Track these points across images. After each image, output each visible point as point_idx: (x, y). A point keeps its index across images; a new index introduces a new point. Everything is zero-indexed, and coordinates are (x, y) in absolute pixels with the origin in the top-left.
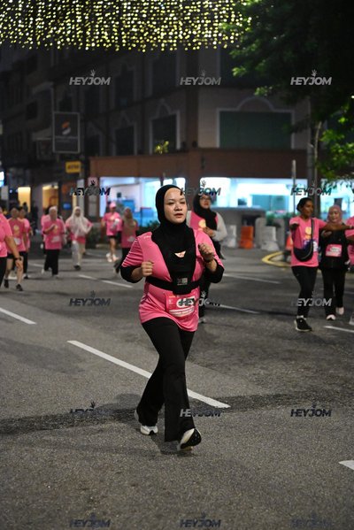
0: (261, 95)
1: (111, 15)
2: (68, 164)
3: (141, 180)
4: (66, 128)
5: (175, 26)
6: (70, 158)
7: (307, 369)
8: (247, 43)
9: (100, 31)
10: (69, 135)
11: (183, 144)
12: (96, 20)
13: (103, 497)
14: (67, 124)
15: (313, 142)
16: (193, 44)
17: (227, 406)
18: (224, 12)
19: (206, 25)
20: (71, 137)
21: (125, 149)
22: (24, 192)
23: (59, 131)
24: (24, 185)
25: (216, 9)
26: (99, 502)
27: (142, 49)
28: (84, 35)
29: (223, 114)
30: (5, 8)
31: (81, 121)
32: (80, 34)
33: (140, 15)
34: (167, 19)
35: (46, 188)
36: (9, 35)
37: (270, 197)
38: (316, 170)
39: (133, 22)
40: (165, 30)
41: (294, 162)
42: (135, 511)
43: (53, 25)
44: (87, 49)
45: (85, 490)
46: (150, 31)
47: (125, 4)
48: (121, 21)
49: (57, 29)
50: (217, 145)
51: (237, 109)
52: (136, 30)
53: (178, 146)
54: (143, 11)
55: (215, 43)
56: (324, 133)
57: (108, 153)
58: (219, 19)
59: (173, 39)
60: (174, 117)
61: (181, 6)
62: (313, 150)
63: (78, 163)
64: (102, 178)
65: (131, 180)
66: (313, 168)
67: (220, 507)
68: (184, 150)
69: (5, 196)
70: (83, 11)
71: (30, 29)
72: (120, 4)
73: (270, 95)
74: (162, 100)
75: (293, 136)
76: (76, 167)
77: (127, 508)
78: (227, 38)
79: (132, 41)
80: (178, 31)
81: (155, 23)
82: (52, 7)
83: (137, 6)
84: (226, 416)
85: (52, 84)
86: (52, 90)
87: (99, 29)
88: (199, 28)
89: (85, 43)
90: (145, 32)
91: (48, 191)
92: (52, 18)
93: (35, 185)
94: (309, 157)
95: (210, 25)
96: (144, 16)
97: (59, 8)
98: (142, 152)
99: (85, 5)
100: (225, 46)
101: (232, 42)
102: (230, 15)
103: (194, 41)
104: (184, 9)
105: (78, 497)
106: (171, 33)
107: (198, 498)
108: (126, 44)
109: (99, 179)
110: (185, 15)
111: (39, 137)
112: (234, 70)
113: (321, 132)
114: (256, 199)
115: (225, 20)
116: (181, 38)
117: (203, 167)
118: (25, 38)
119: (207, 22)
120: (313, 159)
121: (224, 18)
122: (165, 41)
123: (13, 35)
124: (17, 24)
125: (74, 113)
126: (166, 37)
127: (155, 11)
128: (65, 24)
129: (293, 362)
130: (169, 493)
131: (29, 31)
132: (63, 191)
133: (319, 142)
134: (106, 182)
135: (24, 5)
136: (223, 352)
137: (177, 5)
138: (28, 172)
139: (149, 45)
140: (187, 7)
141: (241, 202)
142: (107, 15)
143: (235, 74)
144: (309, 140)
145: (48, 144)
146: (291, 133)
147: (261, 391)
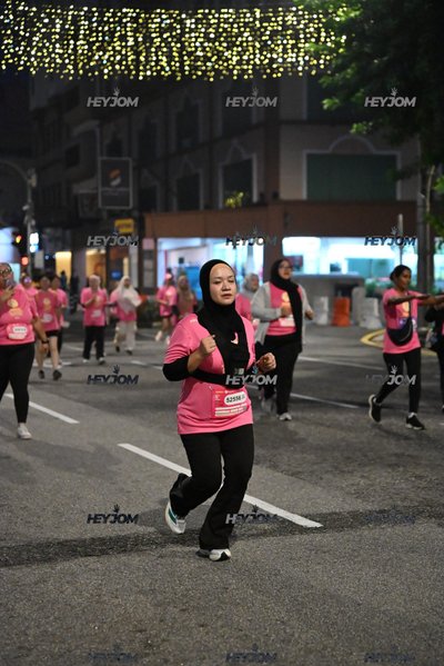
0: (359, 132)
1: (171, 36)
2: (118, 223)
3: (209, 241)
4: (115, 178)
5: (251, 48)
6: (120, 215)
7: (419, 477)
8: (341, 68)
9: (157, 56)
10: (119, 186)
11: (261, 195)
12: (152, 43)
13: (164, 640)
14: (116, 172)
15: (424, 192)
16: (273, 71)
17: (318, 525)
18: (312, 30)
19: (289, 46)
20: (122, 189)
21: (188, 203)
22: (63, 258)
23: (106, 182)
24: (63, 249)
25: (302, 26)
26: (158, 647)
27: (209, 77)
28: (137, 61)
29: (310, 157)
30: (39, 29)
31: (134, 169)
32: (132, 60)
33: (206, 35)
34: (240, 39)
35: (90, 252)
36: (44, 63)
37: (371, 261)
38: (428, 226)
39: (198, 44)
40: (239, 53)
41: (401, 217)
42: (204, 658)
43: (98, 49)
44: (141, 78)
45: (141, 631)
46: (220, 55)
47: (188, 22)
48: (182, 43)
49: (104, 54)
50: (304, 195)
51: (329, 151)
52: (201, 54)
53: (255, 198)
54: (211, 30)
55: (300, 68)
56: (438, 180)
57: (167, 208)
58: (305, 38)
59: (248, 64)
60: (249, 162)
61: (257, 22)
62: (424, 201)
63: (130, 221)
64: (160, 240)
65: (196, 242)
66: (424, 223)
67: (311, 652)
68: (262, 203)
69: (39, 263)
70: (135, 31)
71: (70, 55)
72: (181, 22)
73: (369, 133)
74: (235, 142)
75: (399, 184)
76: (128, 226)
77: (194, 654)
78: (315, 62)
79: (197, 68)
80: (254, 54)
81: (225, 45)
82: (97, 27)
83: (202, 24)
84: (318, 537)
85: (96, 122)
86: (98, 131)
87: (156, 53)
88: (280, 50)
89: (138, 71)
90: (213, 56)
91: (93, 257)
92: (97, 41)
93: (77, 248)
94: (420, 210)
95: (294, 46)
96: (212, 36)
97: (106, 28)
98: (210, 206)
99: (138, 23)
100: (314, 72)
101: (322, 67)
102: (319, 33)
103: (275, 66)
104: (262, 26)
105: (132, 641)
106: (245, 57)
107: (283, 641)
108: (190, 71)
109: (156, 241)
110: (262, 34)
111: (82, 189)
112: (325, 102)
113: (434, 177)
114: (353, 263)
115: (313, 40)
116: (258, 62)
117: (286, 225)
118: (64, 66)
119: (290, 42)
120: (424, 213)
121: (312, 37)
122: (238, 67)
123: (50, 63)
124: (54, 48)
125: (124, 159)
126: (239, 63)
127: (225, 30)
128: (114, 47)
129: (401, 469)
130: (246, 636)
131: (69, 58)
132: (112, 257)
133: (432, 191)
134: (166, 244)
135: (63, 26)
136: (313, 457)
137: (254, 22)
138: (68, 233)
139: (218, 72)
140: (265, 24)
141: (334, 268)
142: (165, 36)
143: (325, 107)
144: (419, 188)
145: (93, 198)
146: (395, 179)
147: (361, 506)
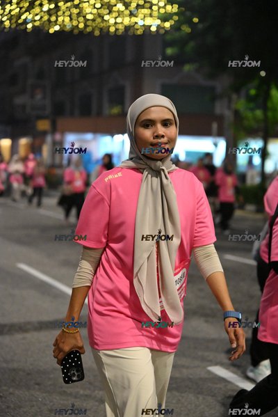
2: (39, 122)
3: (97, 135)
15: (229, 109)
20: (42, 101)
22: (5, 143)
23: (32, 96)
24: (5, 137)
35: (23, 141)
51: (175, 81)
53: (126, 109)
57: (72, 114)
60: (123, 87)
65: (89, 136)
74: (115, 74)
76: (46, 124)
85: (29, 58)
86: (30, 64)
93: (14, 138)
98: (99, 114)
109: (63, 134)
111: (19, 100)
112: (168, 50)
132: (36, 144)
138: (9, 128)
144: (226, 106)
145: (24, 107)
